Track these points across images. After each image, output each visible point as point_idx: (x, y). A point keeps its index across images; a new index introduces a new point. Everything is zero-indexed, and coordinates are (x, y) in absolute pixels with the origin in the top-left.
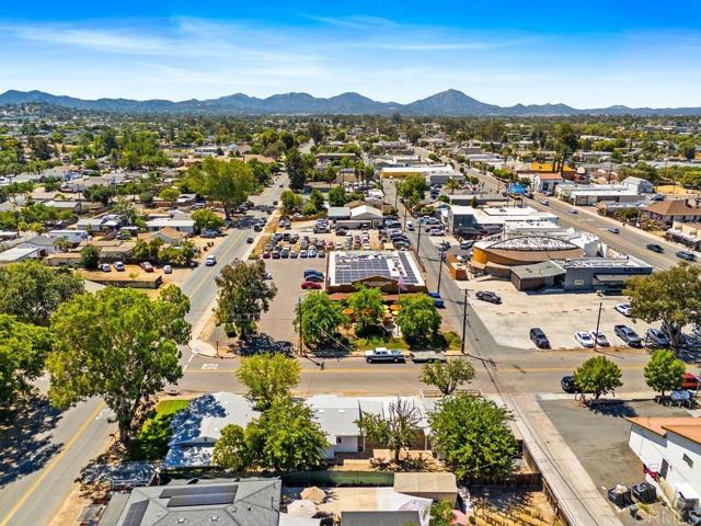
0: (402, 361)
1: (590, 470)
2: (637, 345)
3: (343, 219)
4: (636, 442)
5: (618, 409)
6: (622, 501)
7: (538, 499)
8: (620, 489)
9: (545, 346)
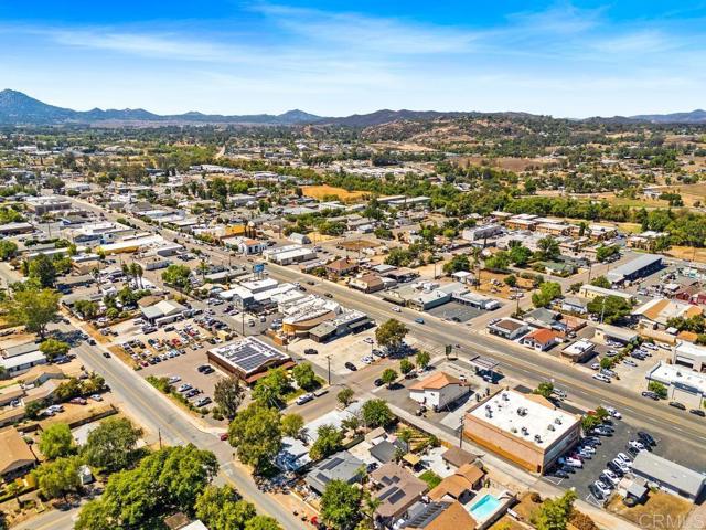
0: (311, 399)
1: (406, 410)
2: (383, 357)
3: (159, 317)
4: (413, 396)
5: (398, 386)
6: (420, 415)
7: (400, 424)
8: (418, 411)
9: (355, 369)
